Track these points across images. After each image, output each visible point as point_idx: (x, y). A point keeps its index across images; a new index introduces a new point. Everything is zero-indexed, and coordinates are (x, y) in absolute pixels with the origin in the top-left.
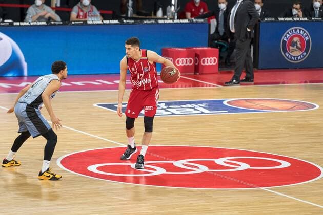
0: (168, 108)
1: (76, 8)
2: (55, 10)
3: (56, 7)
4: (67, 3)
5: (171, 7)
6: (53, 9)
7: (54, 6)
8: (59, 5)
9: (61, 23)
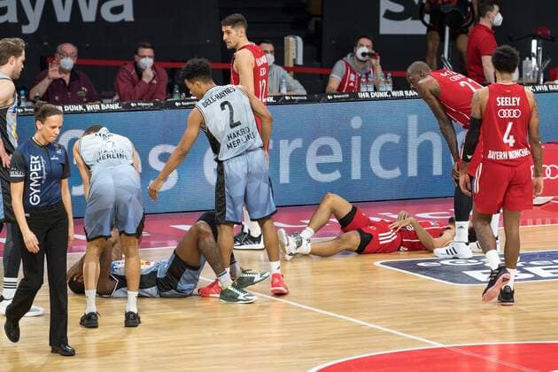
0: (525, 265)
1: (340, 66)
2: (292, 73)
3: (295, 65)
4: (319, 57)
5: (530, 59)
6: (288, 69)
7: (291, 65)
8: (300, 62)
9: (305, 98)
